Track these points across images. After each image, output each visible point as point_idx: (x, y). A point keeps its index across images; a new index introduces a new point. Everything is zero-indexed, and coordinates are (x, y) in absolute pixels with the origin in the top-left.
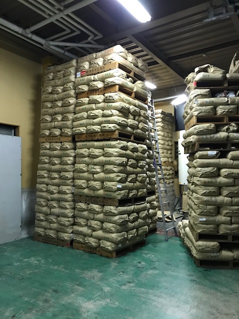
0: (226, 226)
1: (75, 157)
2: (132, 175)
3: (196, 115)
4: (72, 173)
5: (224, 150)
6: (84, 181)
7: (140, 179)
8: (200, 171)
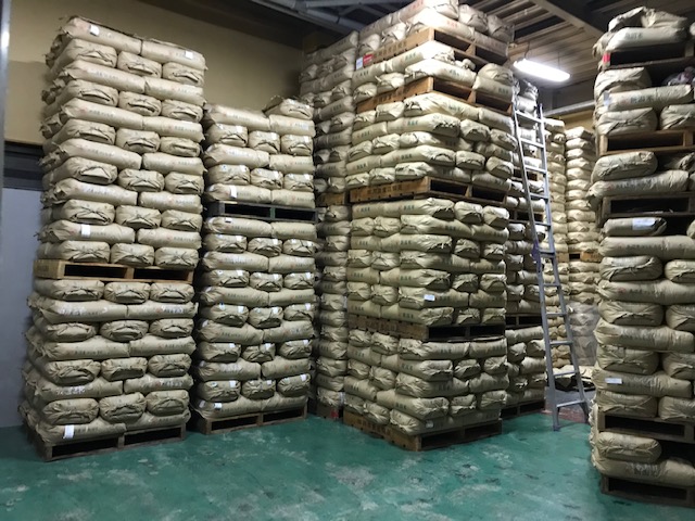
0: (676, 401)
1: (349, 236)
2: (466, 276)
3: (605, 132)
4: (343, 270)
5: (676, 214)
6: (364, 285)
7: (486, 284)
8: (610, 266)
